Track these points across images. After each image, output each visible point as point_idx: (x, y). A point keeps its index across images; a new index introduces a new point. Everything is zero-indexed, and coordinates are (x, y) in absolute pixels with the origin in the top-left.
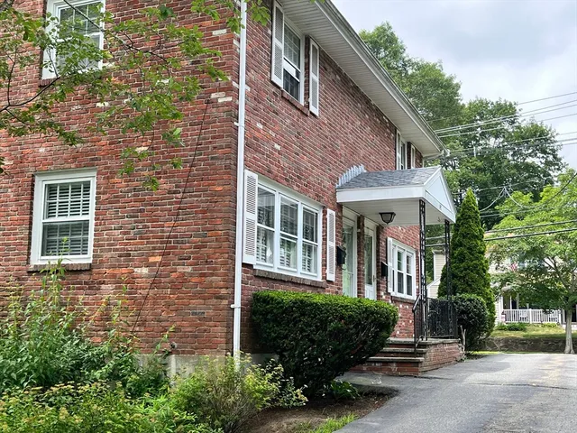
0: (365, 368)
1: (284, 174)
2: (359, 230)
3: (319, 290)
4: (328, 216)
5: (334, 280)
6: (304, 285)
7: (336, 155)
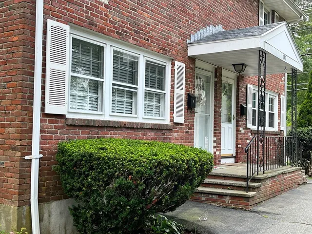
0: (203, 199)
1: (115, 27)
2: (216, 80)
3: (164, 132)
4: (176, 68)
5: (183, 122)
6: (142, 129)
7: (189, 14)
